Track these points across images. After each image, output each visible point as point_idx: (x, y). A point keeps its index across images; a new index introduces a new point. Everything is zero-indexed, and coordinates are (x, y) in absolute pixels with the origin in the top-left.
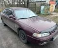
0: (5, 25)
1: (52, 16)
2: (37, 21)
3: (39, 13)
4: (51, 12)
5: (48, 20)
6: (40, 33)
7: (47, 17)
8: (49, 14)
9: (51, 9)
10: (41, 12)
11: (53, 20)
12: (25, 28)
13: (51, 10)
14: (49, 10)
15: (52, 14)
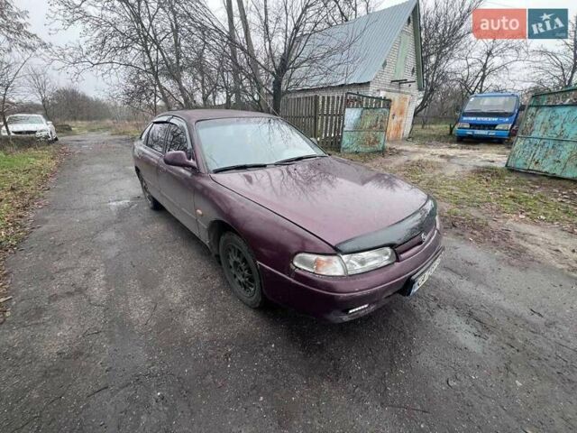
0: (157, 207)
1: (401, 160)
2: (325, 186)
3: (332, 145)
4: (395, 140)
5: (379, 177)
6: (336, 251)
7: (376, 164)
8: (382, 152)
9: (392, 124)
10: (346, 141)
11: (405, 178)
12: (255, 226)
13: (391, 133)
14: (383, 129)
15: (399, 153)
